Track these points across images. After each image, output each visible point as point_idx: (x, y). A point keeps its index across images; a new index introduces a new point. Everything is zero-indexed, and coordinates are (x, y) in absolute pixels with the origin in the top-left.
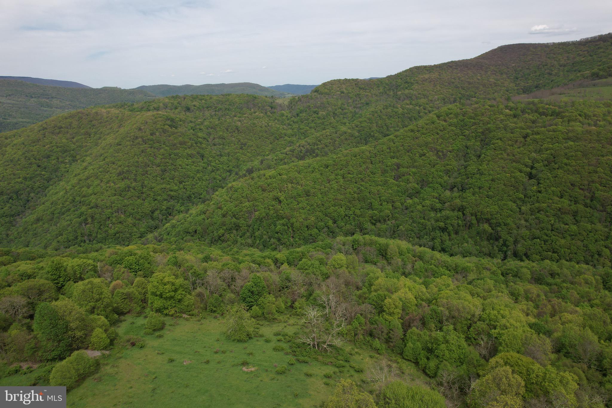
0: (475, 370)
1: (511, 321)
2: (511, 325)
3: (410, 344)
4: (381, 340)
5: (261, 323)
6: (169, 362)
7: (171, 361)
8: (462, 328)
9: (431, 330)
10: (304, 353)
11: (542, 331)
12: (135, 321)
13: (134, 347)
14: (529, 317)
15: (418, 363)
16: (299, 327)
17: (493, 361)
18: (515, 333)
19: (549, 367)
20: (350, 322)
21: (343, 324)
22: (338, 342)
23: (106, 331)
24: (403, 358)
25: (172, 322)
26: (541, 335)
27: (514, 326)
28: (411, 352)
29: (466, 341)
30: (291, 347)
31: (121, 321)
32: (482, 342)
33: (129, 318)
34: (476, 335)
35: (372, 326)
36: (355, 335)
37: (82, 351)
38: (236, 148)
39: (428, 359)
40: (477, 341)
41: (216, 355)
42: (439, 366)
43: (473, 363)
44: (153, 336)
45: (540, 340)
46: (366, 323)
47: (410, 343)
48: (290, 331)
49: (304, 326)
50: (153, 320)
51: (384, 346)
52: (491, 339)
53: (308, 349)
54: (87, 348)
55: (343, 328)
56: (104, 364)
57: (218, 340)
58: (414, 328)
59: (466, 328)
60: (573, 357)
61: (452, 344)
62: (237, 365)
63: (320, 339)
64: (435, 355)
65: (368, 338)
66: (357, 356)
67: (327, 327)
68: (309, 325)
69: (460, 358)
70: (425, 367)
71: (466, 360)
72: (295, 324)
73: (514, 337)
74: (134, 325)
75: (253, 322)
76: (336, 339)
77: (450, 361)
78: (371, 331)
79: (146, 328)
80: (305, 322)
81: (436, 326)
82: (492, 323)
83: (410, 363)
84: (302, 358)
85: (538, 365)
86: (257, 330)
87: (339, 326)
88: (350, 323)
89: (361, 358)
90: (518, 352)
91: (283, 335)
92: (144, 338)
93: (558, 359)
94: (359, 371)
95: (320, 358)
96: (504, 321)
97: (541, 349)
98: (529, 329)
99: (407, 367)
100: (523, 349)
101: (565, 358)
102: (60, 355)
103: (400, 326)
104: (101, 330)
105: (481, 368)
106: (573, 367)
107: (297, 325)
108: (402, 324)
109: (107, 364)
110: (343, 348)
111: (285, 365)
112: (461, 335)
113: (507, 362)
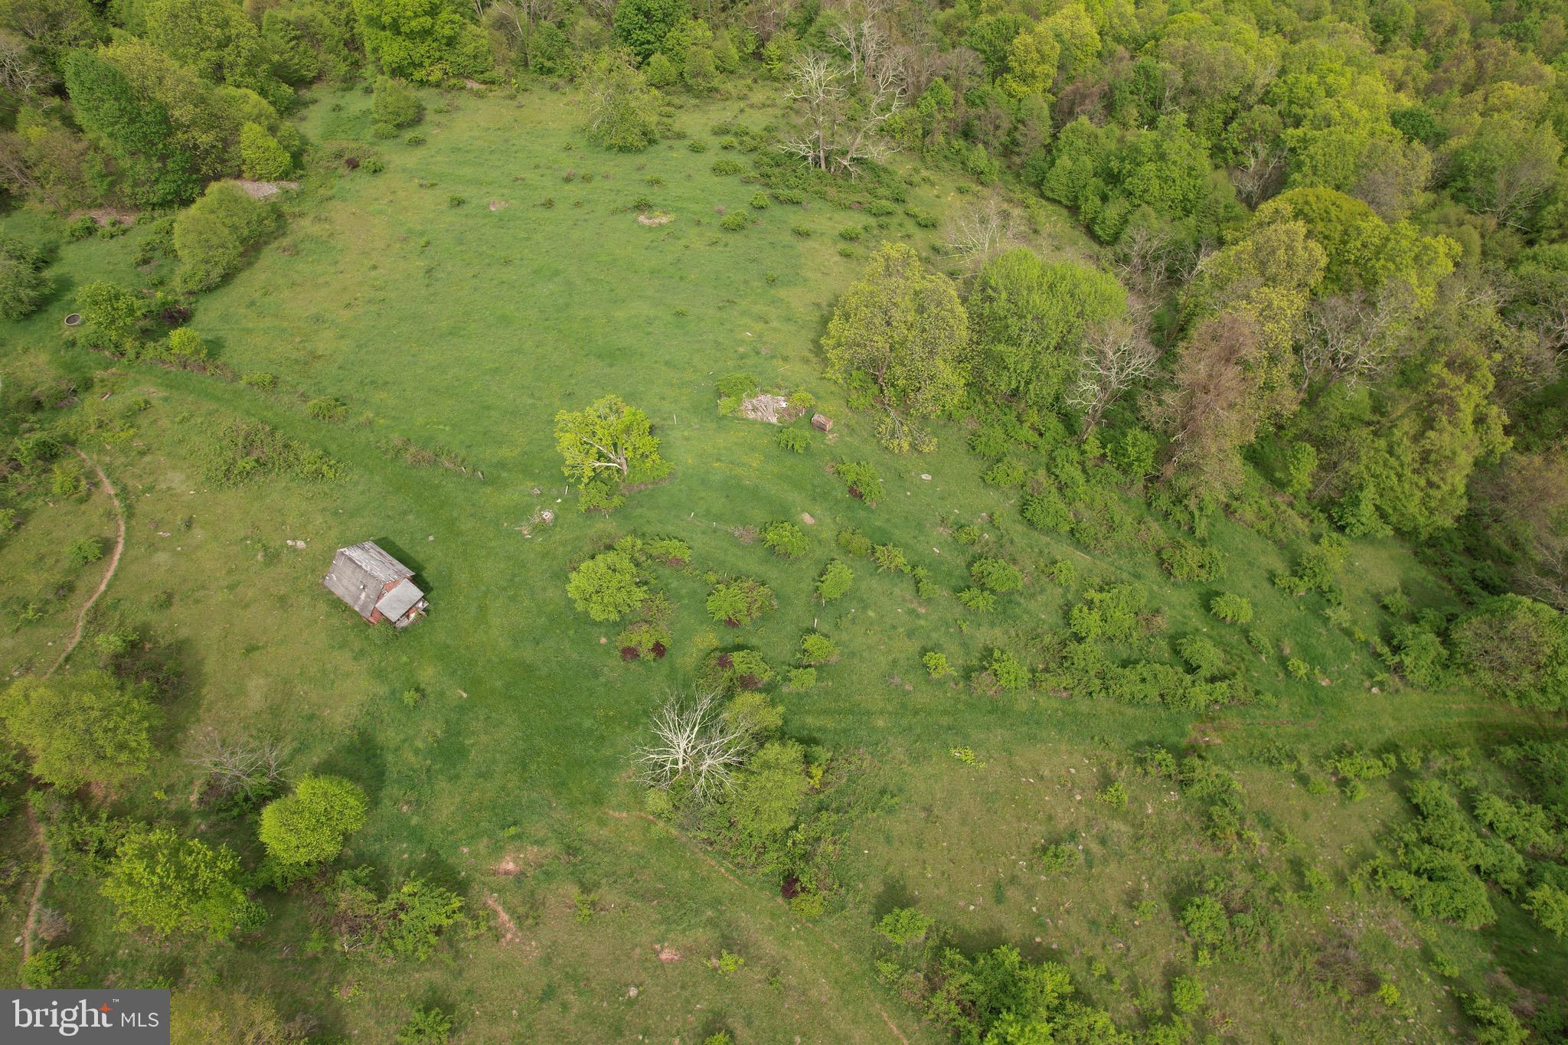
0: (1215, 230)
1: (1350, 105)
2: (1343, 115)
3: (1064, 161)
4: (991, 149)
5: (676, 101)
6: (452, 207)
7: (459, 203)
8: (1211, 120)
9: (1125, 125)
10: (792, 181)
11: (1422, 134)
12: (342, 103)
13: (358, 173)
14: (1402, 96)
15: (1079, 208)
16: (779, 112)
17: (1267, 208)
18: (1348, 137)
19: (1403, 224)
20: (915, 98)
21: (896, 103)
22: (879, 153)
23: (272, 130)
24: (1042, 196)
25: (442, 103)
26: (1415, 143)
27: (1350, 118)
28: (1064, 180)
29: (1211, 156)
30: (757, 165)
31: (305, 104)
32: (1252, 161)
33: (324, 96)
34: (1241, 141)
35: (972, 111)
36: (926, 133)
37: (227, 183)
39: (1104, 198)
40: (1241, 158)
41: (568, 187)
42: (1130, 217)
43: (1215, 214)
44: (398, 140)
45: (1405, 156)
46: (955, 102)
47: (1065, 157)
48: (755, 122)
49: (790, 108)
50: (389, 99)
51: (996, 163)
52: (1278, 153)
53: (800, 170)
54: (239, 176)
55: (895, 114)
56: (294, 215)
57: (568, 149)
58: (1084, 119)
59: (1219, 122)
60: (1473, 202)
61: (1175, 163)
62: (624, 210)
63: (832, 143)
64: (1124, 190)
65: (959, 143)
66: (926, 187)
67: (850, 113)
68: (806, 105)
69: (1185, 199)
70: (1093, 220)
71: (1199, 206)
72: (769, 102)
73: (1342, 148)
74: (343, 114)
75: (656, 98)
76: (874, 144)
77: (1158, 205)
78: (967, 124)
79: (375, 122)
80: (795, 100)
81: (1142, 115)
82: (1295, 109)
83: (1056, 208)
84: (787, 192)
85: (1377, 220)
86: (665, 120)
87: (884, 109)
88: (913, 103)
89: (935, 192)
90: (1338, 188)
91: (736, 134)
92: (376, 148)
93: (1433, 206)
94: (928, 226)
95: (832, 192)
96: (1327, 106)
97: (1401, 179)
98: (1388, 128)
99: (1048, 217)
100: (1353, 179)
101: (1453, 203)
102: (177, 193)
103: (1046, 112)
104: (256, 127)
105: (1231, 224)
106: (1461, 224)
107: (773, 105)
108: (1053, 107)
109: (302, 215)
110: (890, 168)
111: (744, 210)
112: (1204, 140)
113: (1301, 211)
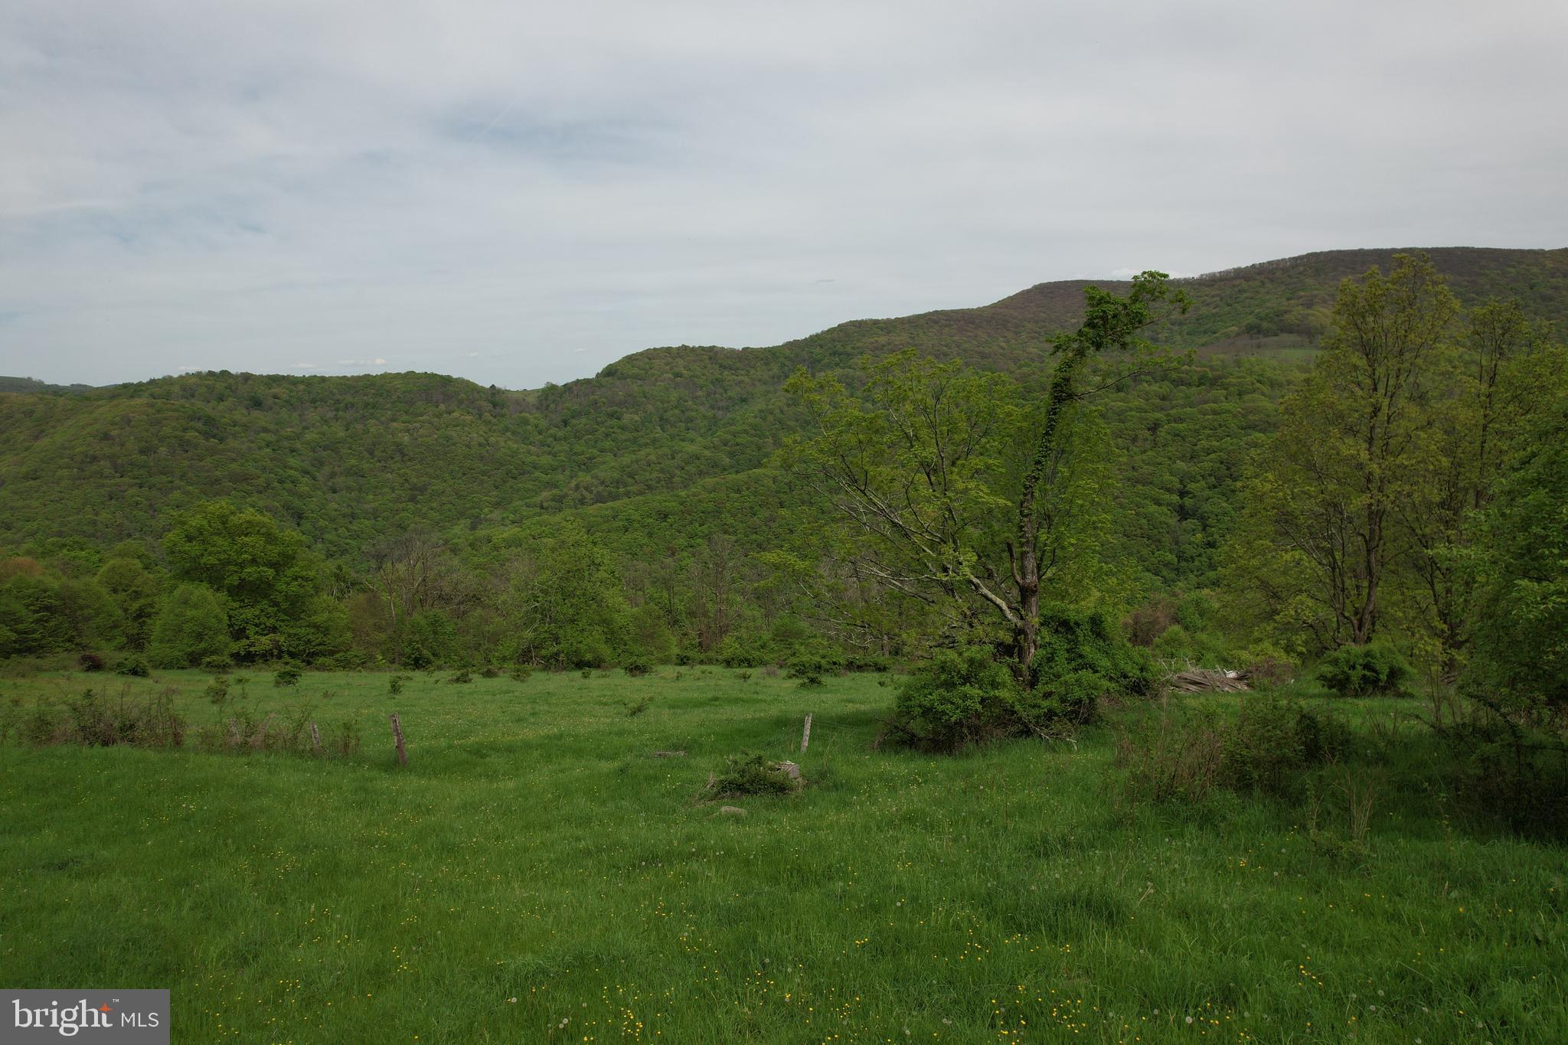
38: (398, 500)
